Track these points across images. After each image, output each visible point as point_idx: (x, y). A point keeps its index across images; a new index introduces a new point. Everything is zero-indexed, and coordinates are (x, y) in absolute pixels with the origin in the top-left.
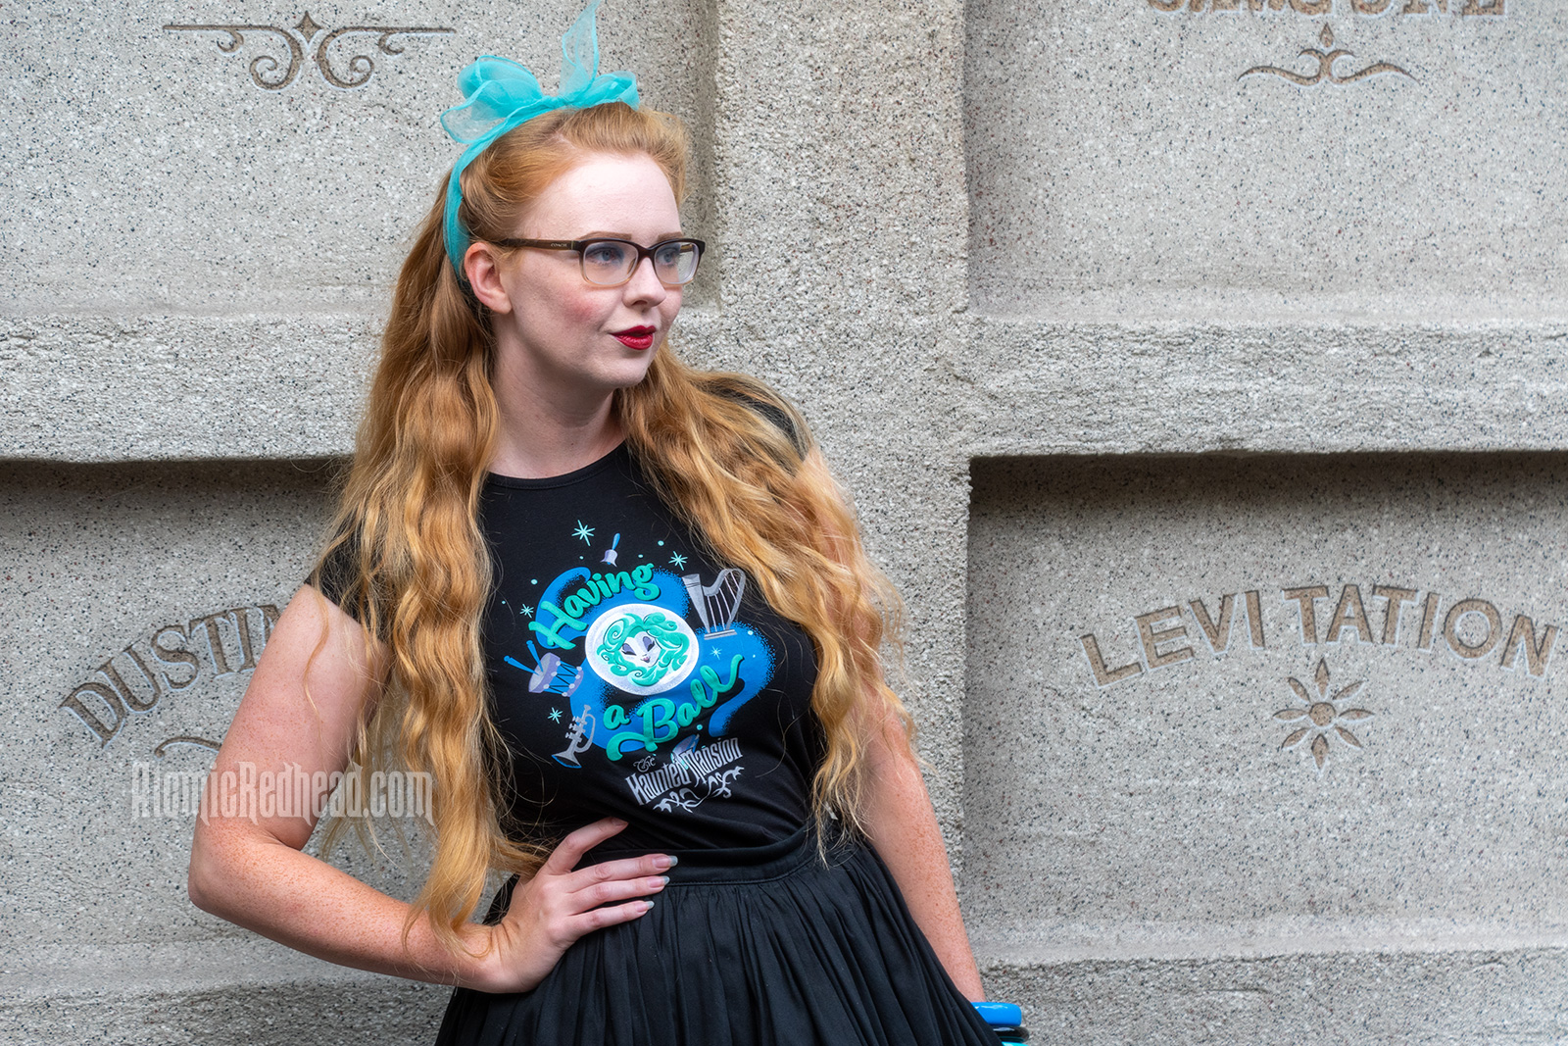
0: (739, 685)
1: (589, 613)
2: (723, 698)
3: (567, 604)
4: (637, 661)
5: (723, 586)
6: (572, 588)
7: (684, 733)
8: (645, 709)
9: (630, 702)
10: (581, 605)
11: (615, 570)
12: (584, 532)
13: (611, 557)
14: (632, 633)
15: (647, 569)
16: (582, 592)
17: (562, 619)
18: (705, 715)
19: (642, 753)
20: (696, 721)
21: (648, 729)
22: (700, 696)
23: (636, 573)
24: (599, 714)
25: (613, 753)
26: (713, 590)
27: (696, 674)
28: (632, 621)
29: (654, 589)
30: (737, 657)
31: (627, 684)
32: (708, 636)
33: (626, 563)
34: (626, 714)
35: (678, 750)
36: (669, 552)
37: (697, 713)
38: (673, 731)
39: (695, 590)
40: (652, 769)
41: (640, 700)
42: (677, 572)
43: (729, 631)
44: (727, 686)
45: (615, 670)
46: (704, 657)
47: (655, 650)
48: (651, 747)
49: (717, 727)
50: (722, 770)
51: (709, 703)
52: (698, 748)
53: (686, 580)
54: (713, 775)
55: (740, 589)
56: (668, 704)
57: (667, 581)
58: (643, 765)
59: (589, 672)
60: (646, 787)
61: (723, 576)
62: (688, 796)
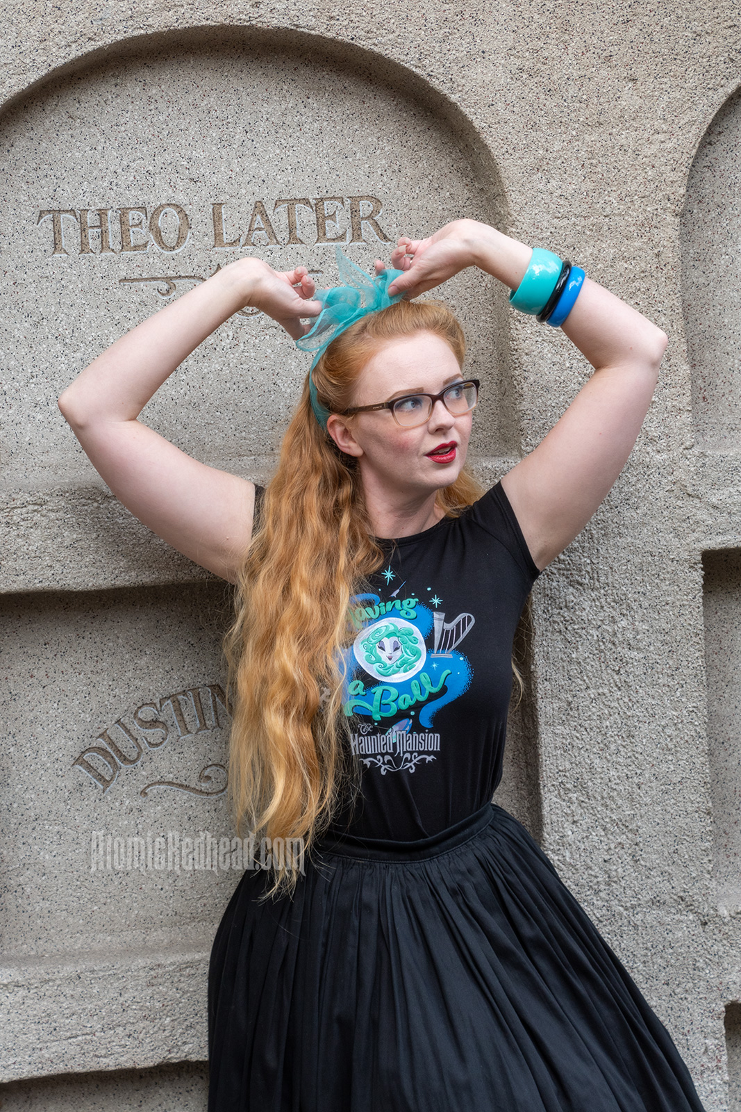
0: (444, 690)
1: (368, 622)
2: (432, 697)
4: (384, 656)
5: (458, 625)
7: (401, 715)
8: (378, 690)
9: (370, 682)
11: (393, 599)
12: (389, 575)
13: (396, 593)
14: (389, 636)
15: (413, 601)
18: (418, 706)
19: (368, 719)
20: (411, 708)
21: (376, 703)
22: (416, 692)
23: (405, 602)
25: (348, 712)
26: (450, 626)
27: (417, 677)
28: (392, 628)
29: (413, 614)
30: (449, 671)
31: (373, 671)
32: (435, 653)
34: (364, 689)
35: (395, 728)
36: (431, 595)
37: (413, 702)
38: (393, 710)
39: (439, 622)
40: (369, 734)
41: (377, 683)
42: (432, 608)
43: (448, 655)
44: (435, 690)
45: (368, 659)
46: (427, 668)
47: (398, 653)
48: (377, 717)
49: (425, 718)
50: (420, 753)
51: (422, 699)
52: (411, 732)
53: (436, 615)
54: (411, 753)
55: (468, 630)
56: (394, 691)
57: (424, 611)
58: (365, 728)
59: (352, 654)
60: (362, 745)
61: (460, 618)
62: (389, 762)
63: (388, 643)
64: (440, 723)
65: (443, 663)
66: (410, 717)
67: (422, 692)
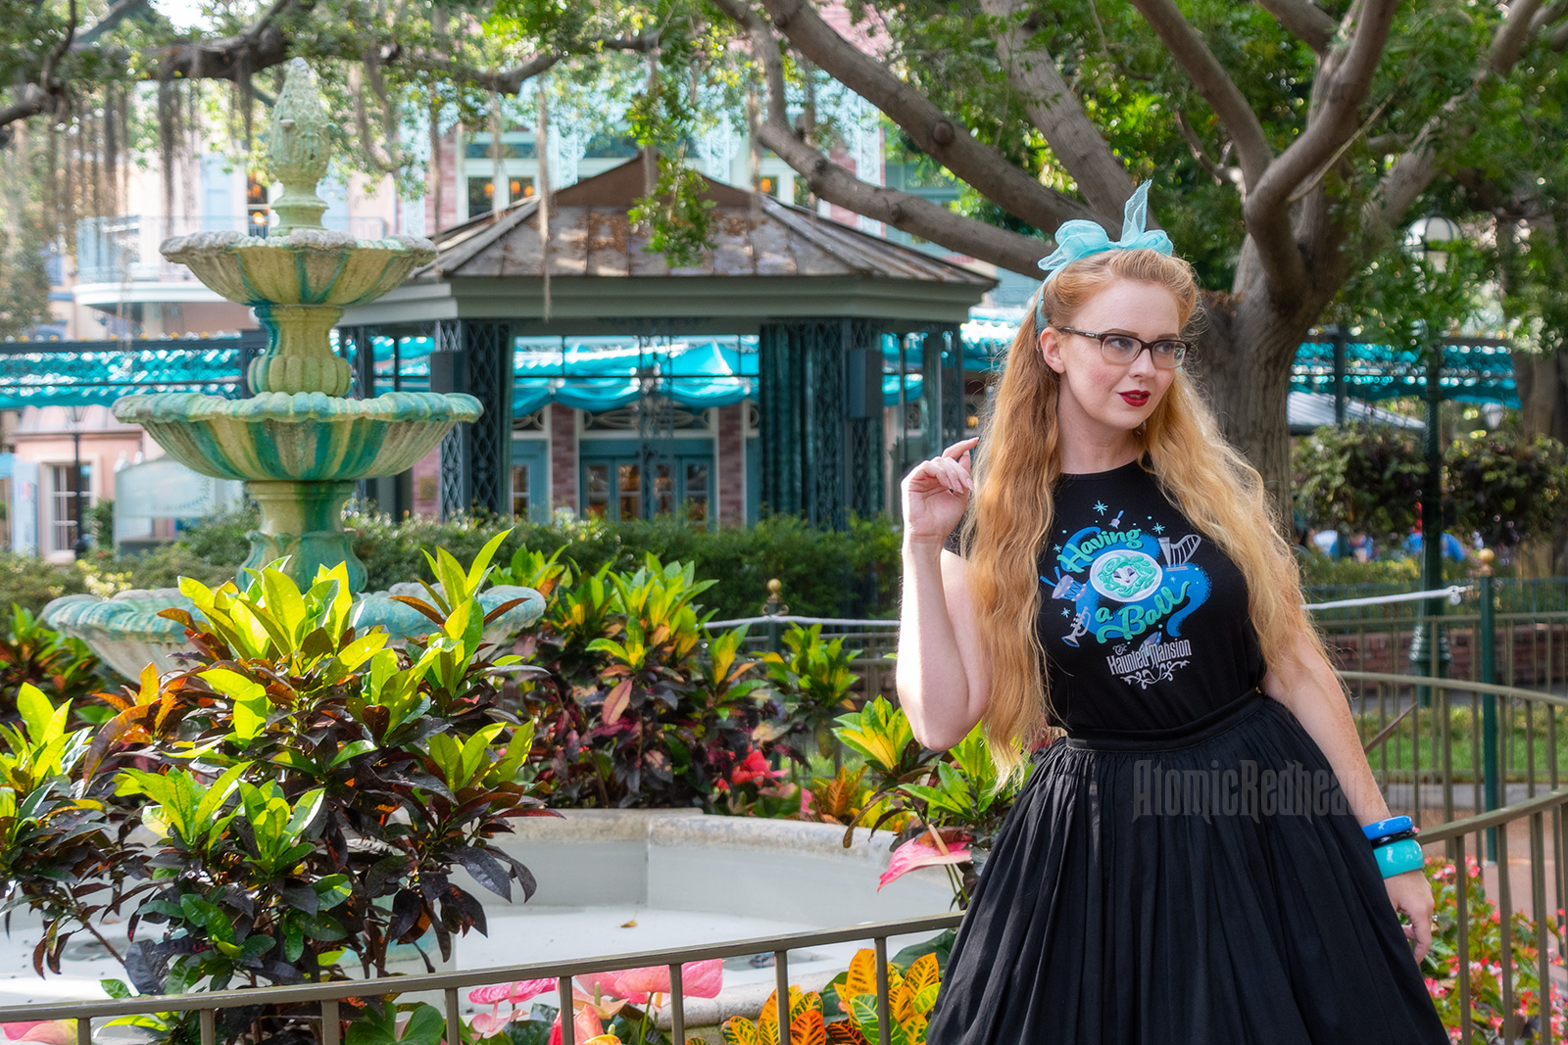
0: (1186, 600)
1: (1096, 552)
2: (1176, 608)
3: (1083, 546)
4: (1121, 582)
5: (1185, 544)
6: (1087, 538)
7: (1150, 630)
8: (1124, 612)
9: (1114, 606)
10: (1091, 547)
11: (1116, 531)
12: (1101, 508)
13: (1115, 523)
14: (1120, 566)
15: (1136, 532)
16: (1093, 540)
17: (1079, 554)
18: (1164, 619)
19: (1121, 640)
20: (1158, 622)
21: (1125, 624)
22: (1161, 606)
23: (1129, 534)
24: (1093, 613)
25: (1101, 640)
26: (1174, 546)
27: (1158, 591)
28: (1123, 559)
29: (1139, 544)
30: (1186, 583)
31: (1115, 596)
32: (1170, 569)
33: (1125, 527)
34: (1111, 614)
35: (1146, 642)
36: (1153, 523)
37: (1159, 617)
38: (1142, 628)
39: (1165, 544)
40: (1125, 654)
41: (1121, 605)
42: (1156, 535)
43: (1183, 568)
44: (1178, 602)
45: (1107, 587)
46: (1165, 582)
47: (1134, 576)
48: (1128, 637)
49: (1173, 628)
50: (1173, 661)
51: (1167, 611)
52: (1162, 643)
53: (1160, 540)
54: (1166, 662)
55: (1196, 546)
56: (1139, 609)
57: (1149, 539)
58: (1119, 649)
59: (1090, 587)
60: (1120, 664)
61: (1186, 538)
62: (1148, 676)
64: (1187, 630)
65: (1181, 577)
66: (1159, 630)
67: (1166, 603)
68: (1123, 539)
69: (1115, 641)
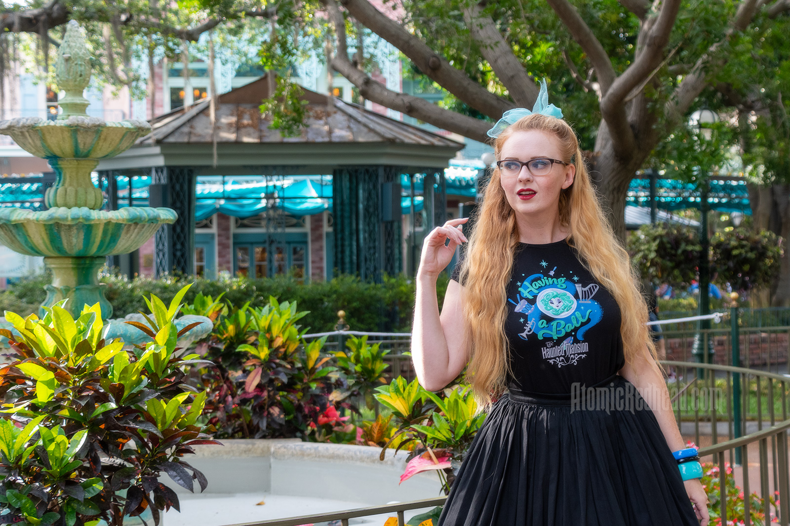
0: (589, 320)
1: (540, 288)
2: (583, 324)
3: (533, 284)
5: (590, 289)
6: (536, 280)
7: (568, 335)
8: (554, 323)
9: (549, 320)
10: (538, 285)
11: (551, 276)
12: (544, 264)
13: (552, 273)
14: (554, 297)
15: (563, 279)
16: (539, 281)
18: (576, 330)
19: (551, 339)
20: (572, 331)
21: (554, 330)
22: (574, 322)
23: (559, 280)
24: (537, 322)
25: (540, 337)
26: (584, 289)
27: (574, 314)
28: (555, 294)
29: (564, 286)
30: (590, 311)
31: (550, 314)
32: (581, 302)
33: (557, 276)
34: (547, 324)
35: (565, 342)
36: (573, 275)
37: (573, 328)
38: (563, 334)
39: (579, 288)
40: (552, 347)
41: (553, 319)
42: (574, 282)
43: (589, 302)
44: (584, 320)
45: (546, 308)
46: (578, 309)
47: (561, 303)
48: (555, 338)
49: (580, 336)
50: (579, 354)
51: (578, 325)
52: (573, 343)
53: (576, 285)
54: (574, 354)
55: (596, 290)
56: (563, 323)
57: (570, 284)
58: (549, 344)
59: (537, 307)
60: (548, 353)
61: (591, 285)
62: (563, 361)
63: (555, 300)
64: (587, 337)
65: (587, 307)
66: (572, 336)
67: (577, 321)
68: (556, 282)
69: (548, 339)
